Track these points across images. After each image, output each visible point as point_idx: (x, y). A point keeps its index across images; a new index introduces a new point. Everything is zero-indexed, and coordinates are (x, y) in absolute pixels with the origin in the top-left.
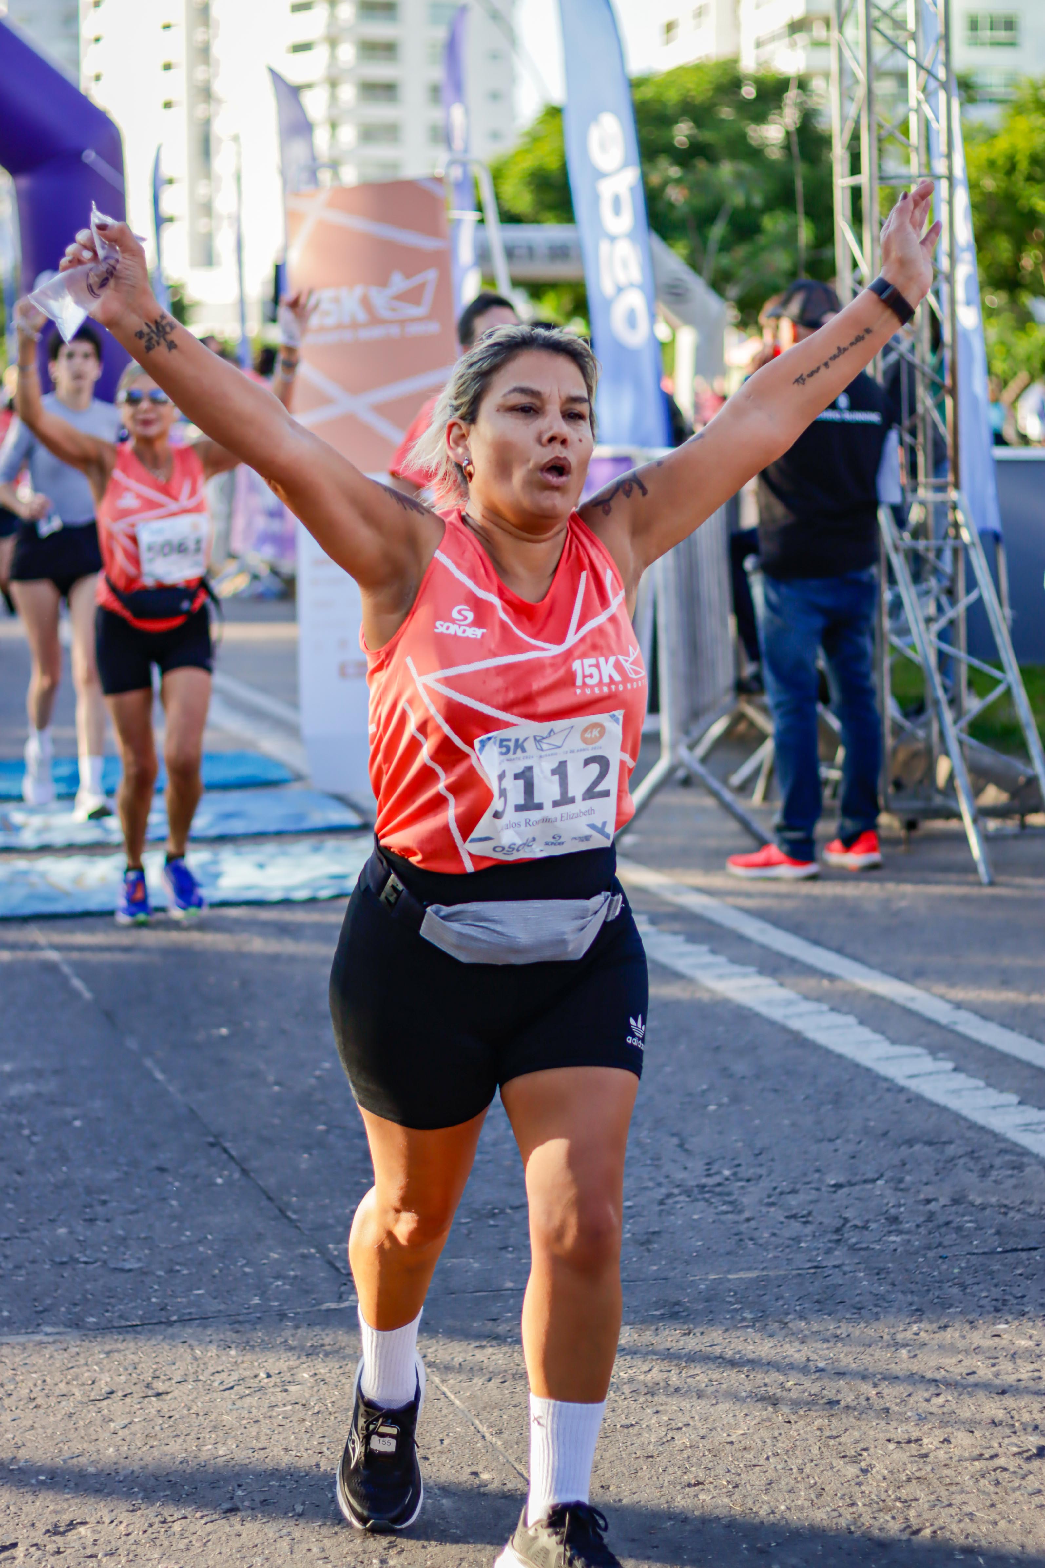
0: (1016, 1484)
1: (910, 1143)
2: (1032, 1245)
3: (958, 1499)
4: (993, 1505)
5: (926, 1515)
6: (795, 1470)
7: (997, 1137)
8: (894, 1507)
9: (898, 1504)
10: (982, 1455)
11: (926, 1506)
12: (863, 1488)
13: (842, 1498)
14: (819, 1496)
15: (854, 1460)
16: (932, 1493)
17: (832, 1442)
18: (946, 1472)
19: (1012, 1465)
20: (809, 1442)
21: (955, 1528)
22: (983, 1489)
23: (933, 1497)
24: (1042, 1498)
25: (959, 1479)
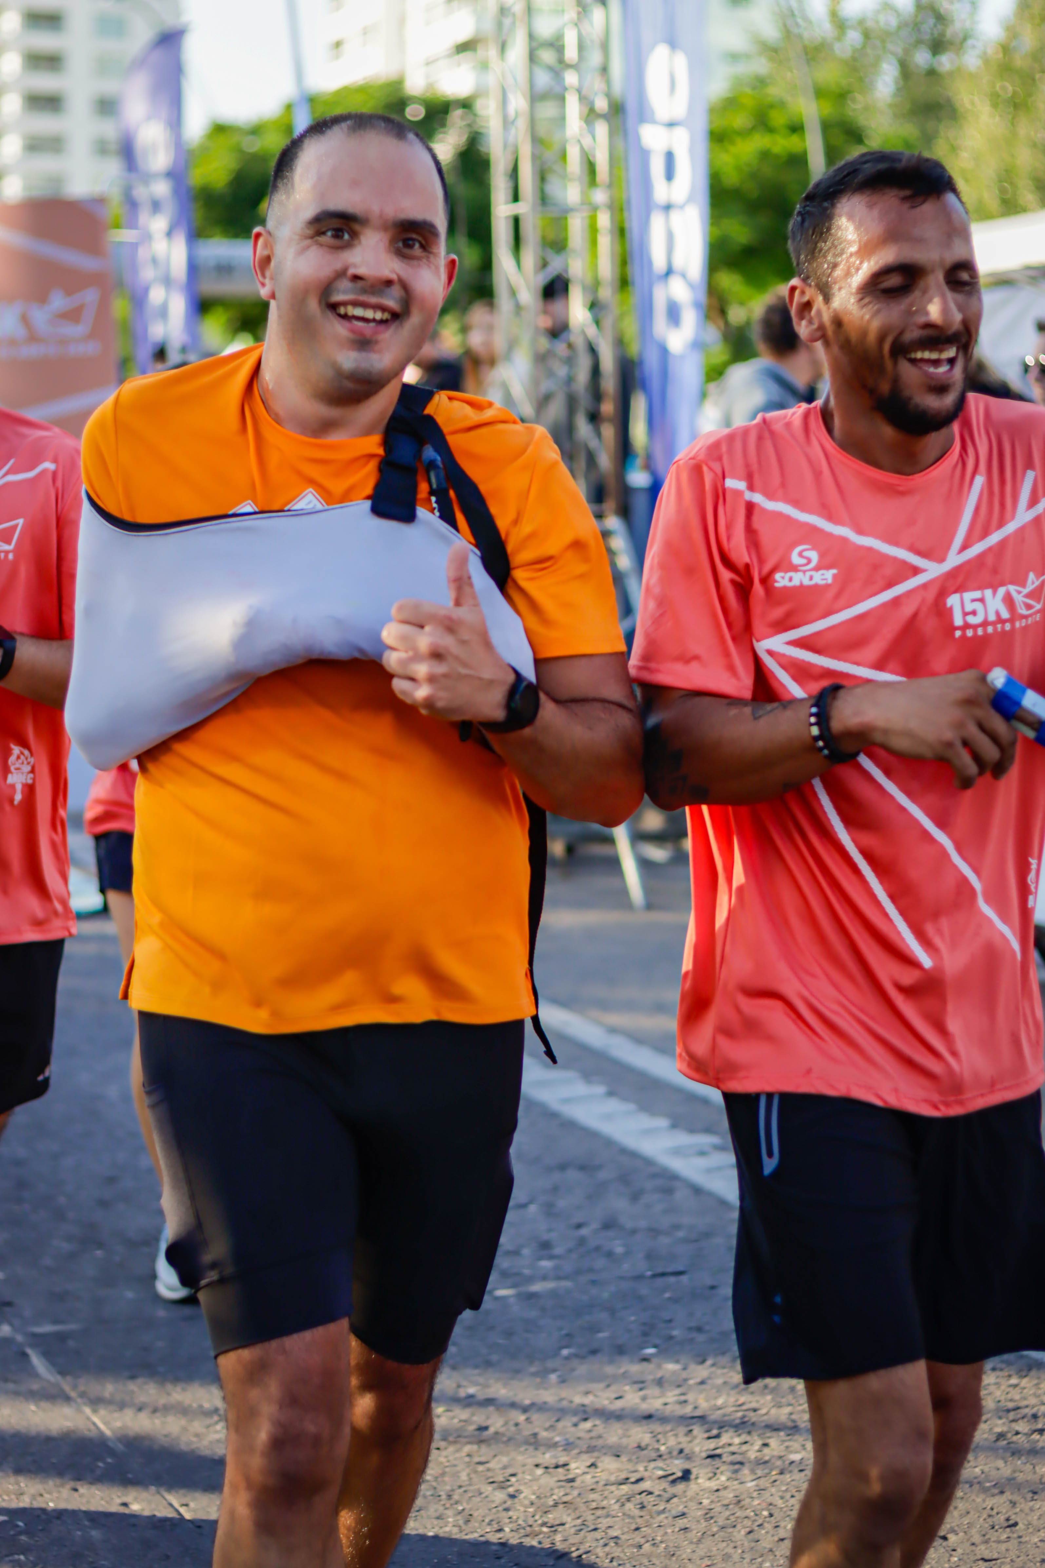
0: (661, 1508)
1: (563, 1167)
2: (681, 1268)
3: (604, 1523)
4: (637, 1529)
5: (574, 1540)
6: (444, 1497)
7: (648, 1162)
8: (541, 1533)
9: (545, 1529)
10: (627, 1479)
11: (573, 1530)
12: (511, 1513)
13: (489, 1524)
14: (467, 1521)
15: (502, 1485)
16: (578, 1518)
17: (481, 1468)
18: (592, 1496)
19: (657, 1487)
20: (458, 1468)
21: (600, 1552)
22: (628, 1513)
23: (579, 1521)
24: (685, 1520)
25: (604, 1503)
